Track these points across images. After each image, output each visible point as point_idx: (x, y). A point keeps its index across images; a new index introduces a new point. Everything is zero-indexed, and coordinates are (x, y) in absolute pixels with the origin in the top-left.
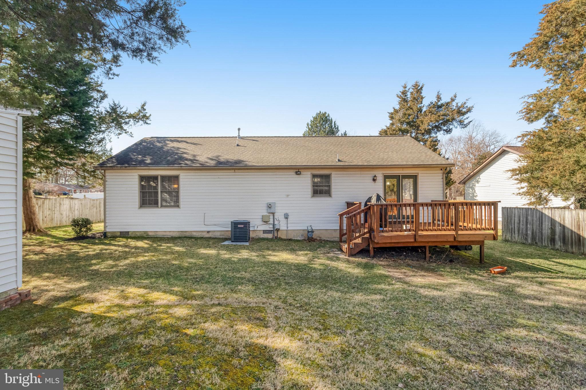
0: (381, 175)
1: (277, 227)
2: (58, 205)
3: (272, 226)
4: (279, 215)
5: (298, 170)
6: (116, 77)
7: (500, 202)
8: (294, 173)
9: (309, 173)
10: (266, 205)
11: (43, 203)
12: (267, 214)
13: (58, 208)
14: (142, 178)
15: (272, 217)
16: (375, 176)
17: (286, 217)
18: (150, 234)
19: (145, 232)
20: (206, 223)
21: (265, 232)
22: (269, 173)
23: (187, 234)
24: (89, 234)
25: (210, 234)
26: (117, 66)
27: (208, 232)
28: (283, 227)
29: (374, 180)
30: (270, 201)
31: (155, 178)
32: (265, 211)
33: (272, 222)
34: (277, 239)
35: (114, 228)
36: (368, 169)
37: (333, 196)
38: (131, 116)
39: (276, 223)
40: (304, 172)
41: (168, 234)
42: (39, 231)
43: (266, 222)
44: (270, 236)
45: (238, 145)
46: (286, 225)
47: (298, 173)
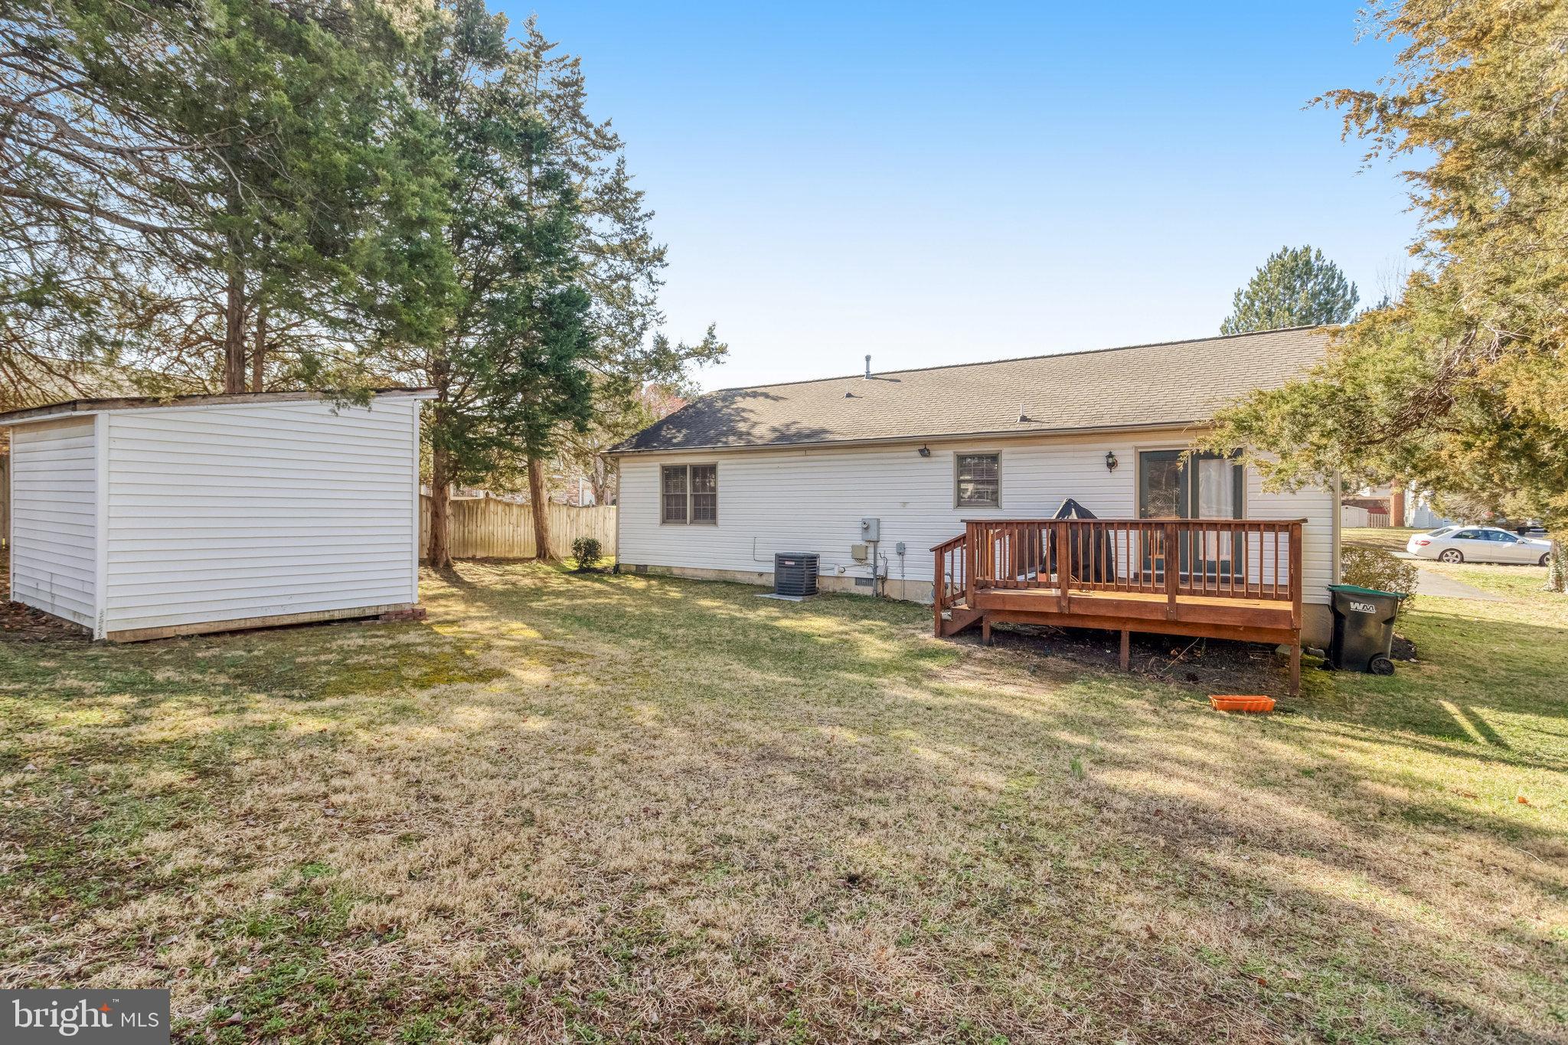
0: (1132, 452)
1: (881, 572)
2: (601, 519)
3: (870, 570)
4: (887, 548)
5: (925, 447)
6: (660, 287)
7: (1305, 521)
8: (917, 454)
9: (951, 452)
10: (860, 525)
11: (578, 515)
12: (864, 544)
13: (601, 524)
14: (664, 468)
15: (871, 550)
16: (1110, 456)
17: (901, 551)
18: (676, 572)
19: (669, 568)
20: (757, 557)
21: (859, 581)
22: (869, 455)
23: (729, 577)
24: (598, 565)
25: (764, 578)
26: (662, 266)
27: (761, 574)
28: (894, 574)
29: (1112, 465)
30: (869, 514)
31: (680, 470)
32: (859, 537)
33: (871, 561)
34: (882, 598)
35: (629, 559)
36: (1095, 438)
37: (1004, 505)
38: (694, 353)
39: (881, 563)
40: (935, 451)
41: (699, 573)
42: (551, 558)
43: (861, 560)
44: (868, 591)
45: (849, 395)
46: (899, 570)
47: (925, 453)
